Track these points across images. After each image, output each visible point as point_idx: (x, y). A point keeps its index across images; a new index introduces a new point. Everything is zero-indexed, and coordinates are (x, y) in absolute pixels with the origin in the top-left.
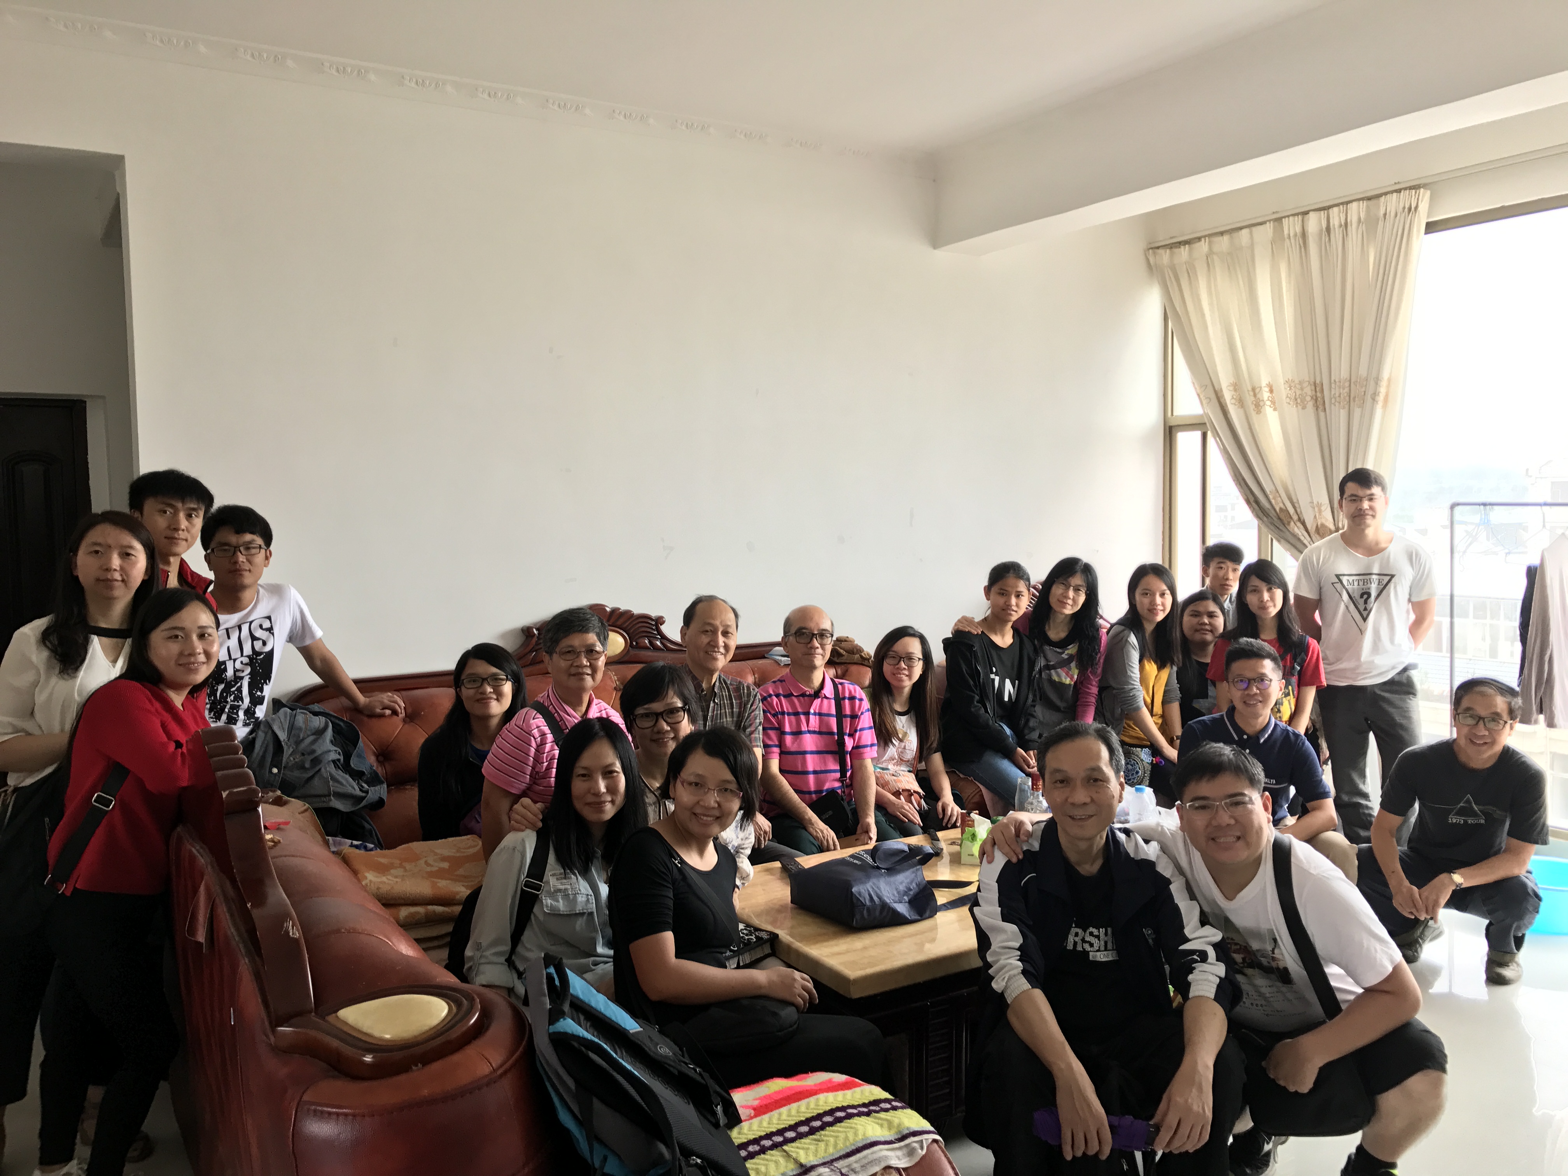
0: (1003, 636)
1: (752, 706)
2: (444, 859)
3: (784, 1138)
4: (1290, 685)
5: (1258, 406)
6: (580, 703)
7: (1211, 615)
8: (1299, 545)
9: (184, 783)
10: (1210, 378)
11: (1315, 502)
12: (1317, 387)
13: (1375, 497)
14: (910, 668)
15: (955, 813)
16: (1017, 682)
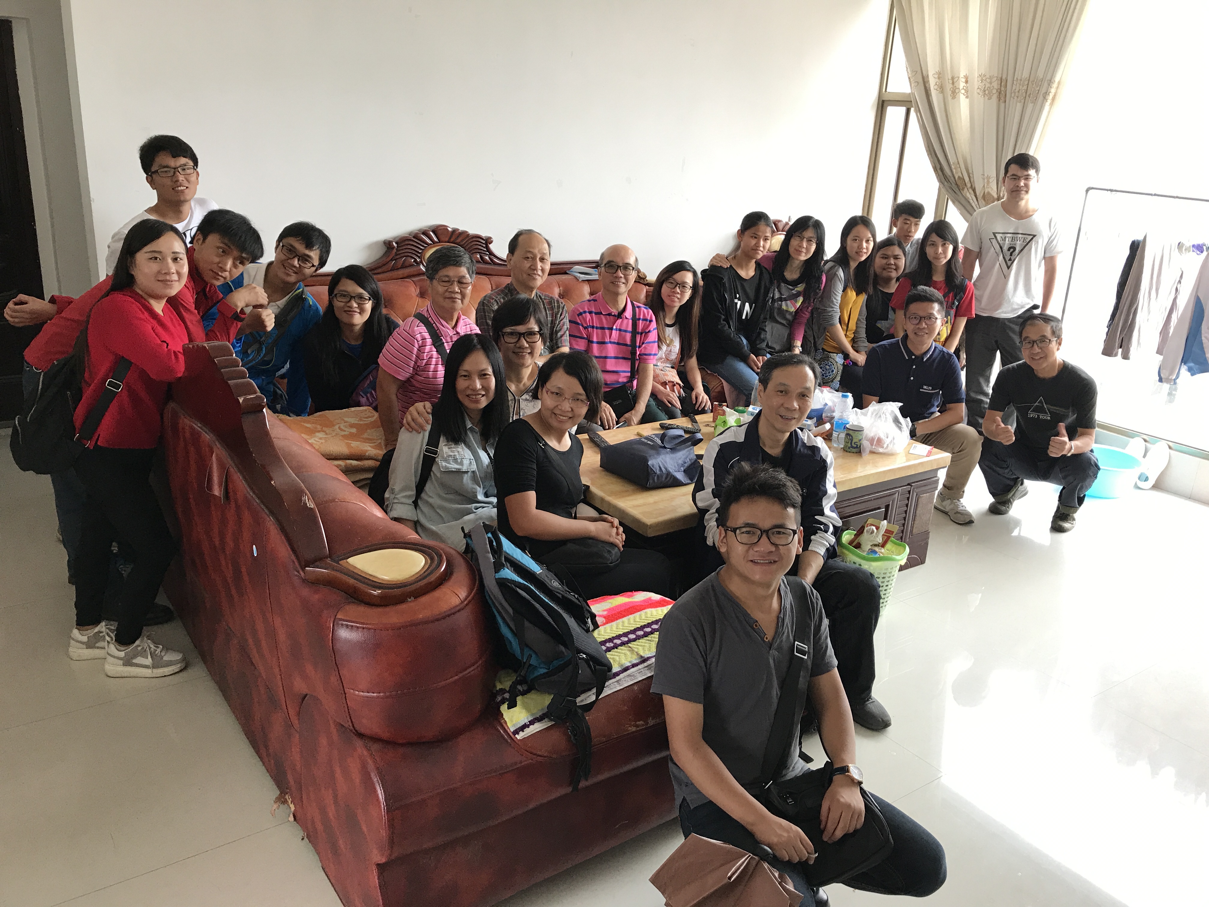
0: (747, 270)
1: (561, 315)
2: (352, 426)
3: (628, 638)
4: (949, 315)
5: (955, 93)
6: (452, 319)
7: (896, 257)
8: (969, 208)
9: (180, 375)
10: (921, 66)
11: (986, 175)
12: (1003, 82)
13: (1031, 177)
14: (683, 293)
15: (705, 401)
16: (754, 305)
